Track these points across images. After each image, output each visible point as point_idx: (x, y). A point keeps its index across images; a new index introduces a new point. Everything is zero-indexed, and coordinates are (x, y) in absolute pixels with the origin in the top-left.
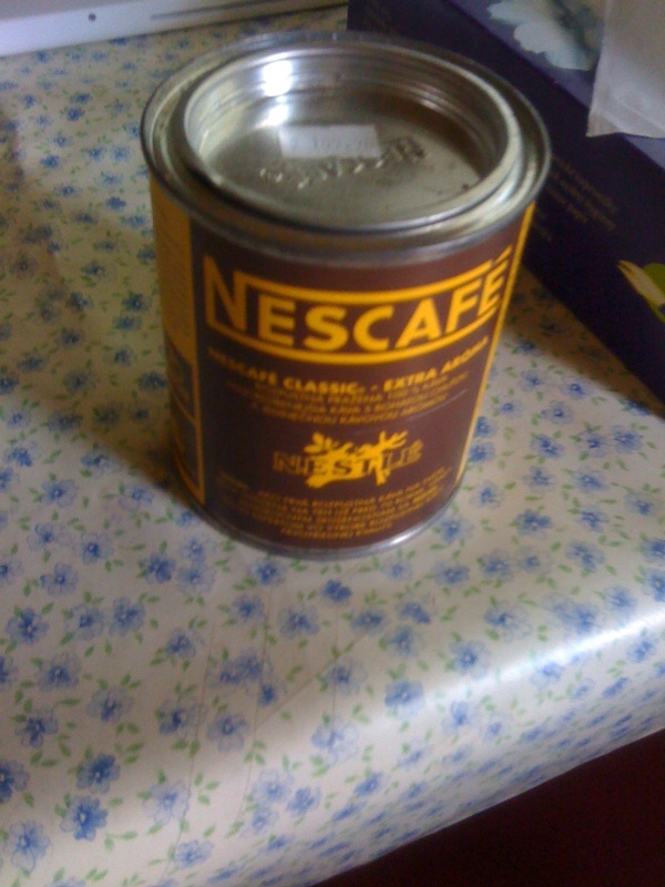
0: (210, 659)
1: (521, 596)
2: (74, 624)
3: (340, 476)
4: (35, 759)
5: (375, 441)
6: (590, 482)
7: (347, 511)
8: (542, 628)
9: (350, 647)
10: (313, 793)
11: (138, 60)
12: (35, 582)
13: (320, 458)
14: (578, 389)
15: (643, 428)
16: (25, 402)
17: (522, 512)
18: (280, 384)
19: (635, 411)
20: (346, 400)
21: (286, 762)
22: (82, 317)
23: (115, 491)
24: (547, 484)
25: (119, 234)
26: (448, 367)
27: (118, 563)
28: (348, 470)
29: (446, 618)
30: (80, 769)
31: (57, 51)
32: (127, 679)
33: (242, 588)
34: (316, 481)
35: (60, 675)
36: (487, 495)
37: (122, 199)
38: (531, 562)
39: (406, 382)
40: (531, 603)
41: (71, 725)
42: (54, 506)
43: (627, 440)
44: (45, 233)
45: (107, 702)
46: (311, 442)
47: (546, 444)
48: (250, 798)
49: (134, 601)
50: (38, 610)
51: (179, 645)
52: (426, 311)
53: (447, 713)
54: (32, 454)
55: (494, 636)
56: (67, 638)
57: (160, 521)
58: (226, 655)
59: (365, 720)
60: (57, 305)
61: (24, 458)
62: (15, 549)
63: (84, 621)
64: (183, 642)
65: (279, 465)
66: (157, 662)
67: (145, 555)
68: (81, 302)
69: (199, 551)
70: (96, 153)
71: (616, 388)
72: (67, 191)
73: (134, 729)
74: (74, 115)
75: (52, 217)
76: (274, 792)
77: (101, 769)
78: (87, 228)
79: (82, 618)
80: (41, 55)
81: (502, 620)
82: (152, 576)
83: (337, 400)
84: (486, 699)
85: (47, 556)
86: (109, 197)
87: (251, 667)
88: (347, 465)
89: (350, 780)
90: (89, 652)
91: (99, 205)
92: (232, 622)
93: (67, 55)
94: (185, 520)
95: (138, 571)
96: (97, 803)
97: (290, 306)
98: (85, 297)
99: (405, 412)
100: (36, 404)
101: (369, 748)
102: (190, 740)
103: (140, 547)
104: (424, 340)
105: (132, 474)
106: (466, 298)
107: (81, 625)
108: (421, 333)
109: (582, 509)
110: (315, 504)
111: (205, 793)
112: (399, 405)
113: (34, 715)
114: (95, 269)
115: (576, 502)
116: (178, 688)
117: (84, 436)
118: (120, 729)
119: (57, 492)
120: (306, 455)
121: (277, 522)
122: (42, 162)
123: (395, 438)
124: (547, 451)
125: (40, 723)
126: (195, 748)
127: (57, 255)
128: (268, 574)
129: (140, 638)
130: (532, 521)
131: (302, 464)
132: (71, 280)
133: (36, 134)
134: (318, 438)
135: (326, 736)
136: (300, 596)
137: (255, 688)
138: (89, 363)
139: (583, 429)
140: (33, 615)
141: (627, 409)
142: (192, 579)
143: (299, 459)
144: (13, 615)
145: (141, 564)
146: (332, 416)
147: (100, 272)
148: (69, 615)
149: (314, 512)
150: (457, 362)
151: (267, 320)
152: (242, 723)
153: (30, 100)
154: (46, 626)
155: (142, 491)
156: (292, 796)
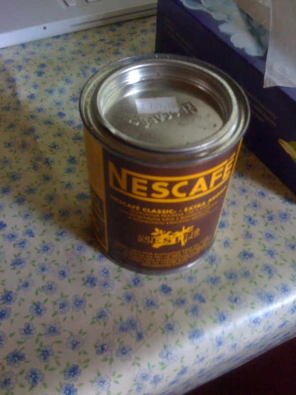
0: (115, 321)
1: (243, 289)
2: (57, 307)
3: (166, 243)
4: (46, 367)
5: (180, 230)
6: (270, 236)
7: (169, 256)
8: (252, 304)
9: (173, 314)
10: (160, 377)
11: (65, 46)
12: (40, 289)
13: (158, 237)
14: (263, 194)
15: (291, 211)
16: (29, 209)
17: (242, 250)
18: (141, 210)
19: (287, 203)
20: (169, 216)
21: (149, 365)
22: (51, 168)
23: (70, 247)
24: (251, 238)
25: (63, 129)
26: (210, 200)
27: (74, 279)
28: (170, 241)
29: (212, 300)
30: (65, 371)
31: (29, 43)
32: (81, 331)
33: (126, 289)
34: (156, 246)
35: (53, 330)
36: (226, 243)
37: (64, 113)
38: (247, 274)
39: (193, 208)
40: (248, 293)
41: (60, 352)
42: (45, 255)
43: (284, 216)
44: (32, 130)
45: (74, 341)
46: (154, 231)
47: (250, 220)
48: (135, 381)
49: (81, 296)
50: (42, 302)
51: (101, 315)
52: (202, 182)
53: (214, 341)
54: (34, 231)
55: (233, 308)
56: (55, 314)
57: (90, 260)
58: (121, 319)
59: (181, 346)
60: (40, 163)
61: (31, 234)
62: (30, 275)
63: (61, 306)
64: (103, 314)
65: (141, 240)
66: (93, 323)
67: (85, 275)
68: (49, 162)
69: (107, 273)
70: (51, 92)
71: (278, 193)
72: (40, 110)
73: (85, 353)
74: (40, 74)
75: (34, 123)
76: (145, 377)
77: (73, 371)
78: (50, 127)
79: (60, 305)
80: (23, 46)
81: (236, 300)
82: (88, 284)
83: (165, 216)
84: (230, 334)
85: (44, 277)
86: (58, 112)
87: (132, 324)
88: (169, 239)
89: (175, 370)
90: (65, 319)
91: (54, 116)
92: (123, 304)
93: (35, 44)
94: (100, 259)
95: (82, 282)
96: (73, 385)
97: (145, 182)
98: (51, 159)
99: (193, 219)
100: (34, 209)
101: (183, 357)
102: (109, 357)
103: (82, 272)
104: (201, 192)
105: (76, 239)
106: (217, 175)
107: (61, 308)
108: (200, 190)
109: (266, 249)
110: (155, 254)
111: (117, 379)
112: (190, 216)
113: (44, 348)
114: (54, 146)
115: (264, 246)
116: (102, 334)
117: (55, 223)
118: (80, 353)
119: (46, 249)
120: (151, 236)
121: (139, 261)
122: (28, 97)
123: (189, 228)
124: (251, 223)
125: (46, 351)
126: (112, 360)
127: (38, 140)
128: (136, 282)
129: (85, 313)
130: (246, 255)
131: (150, 240)
132: (45, 152)
133: (24, 84)
134: (157, 230)
135: (165, 354)
136: (151, 292)
137: (134, 333)
138: (55, 190)
139: (266, 212)
140: (40, 304)
141: (283, 202)
142: (105, 285)
143: (149, 238)
144: (31, 305)
145: (83, 280)
146: (163, 222)
147: (57, 147)
148: (55, 303)
149: (155, 257)
150: (214, 198)
151: (135, 187)
152: (130, 349)
153: (20, 68)
154: (46, 309)
155: (81, 247)
156: (152, 378)
